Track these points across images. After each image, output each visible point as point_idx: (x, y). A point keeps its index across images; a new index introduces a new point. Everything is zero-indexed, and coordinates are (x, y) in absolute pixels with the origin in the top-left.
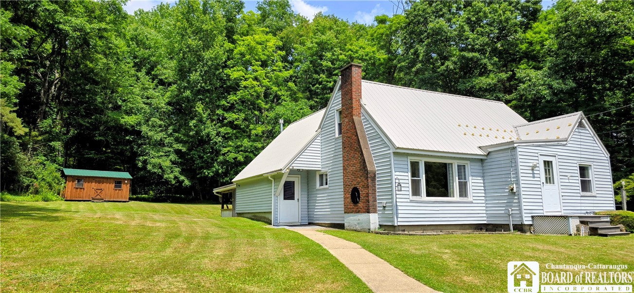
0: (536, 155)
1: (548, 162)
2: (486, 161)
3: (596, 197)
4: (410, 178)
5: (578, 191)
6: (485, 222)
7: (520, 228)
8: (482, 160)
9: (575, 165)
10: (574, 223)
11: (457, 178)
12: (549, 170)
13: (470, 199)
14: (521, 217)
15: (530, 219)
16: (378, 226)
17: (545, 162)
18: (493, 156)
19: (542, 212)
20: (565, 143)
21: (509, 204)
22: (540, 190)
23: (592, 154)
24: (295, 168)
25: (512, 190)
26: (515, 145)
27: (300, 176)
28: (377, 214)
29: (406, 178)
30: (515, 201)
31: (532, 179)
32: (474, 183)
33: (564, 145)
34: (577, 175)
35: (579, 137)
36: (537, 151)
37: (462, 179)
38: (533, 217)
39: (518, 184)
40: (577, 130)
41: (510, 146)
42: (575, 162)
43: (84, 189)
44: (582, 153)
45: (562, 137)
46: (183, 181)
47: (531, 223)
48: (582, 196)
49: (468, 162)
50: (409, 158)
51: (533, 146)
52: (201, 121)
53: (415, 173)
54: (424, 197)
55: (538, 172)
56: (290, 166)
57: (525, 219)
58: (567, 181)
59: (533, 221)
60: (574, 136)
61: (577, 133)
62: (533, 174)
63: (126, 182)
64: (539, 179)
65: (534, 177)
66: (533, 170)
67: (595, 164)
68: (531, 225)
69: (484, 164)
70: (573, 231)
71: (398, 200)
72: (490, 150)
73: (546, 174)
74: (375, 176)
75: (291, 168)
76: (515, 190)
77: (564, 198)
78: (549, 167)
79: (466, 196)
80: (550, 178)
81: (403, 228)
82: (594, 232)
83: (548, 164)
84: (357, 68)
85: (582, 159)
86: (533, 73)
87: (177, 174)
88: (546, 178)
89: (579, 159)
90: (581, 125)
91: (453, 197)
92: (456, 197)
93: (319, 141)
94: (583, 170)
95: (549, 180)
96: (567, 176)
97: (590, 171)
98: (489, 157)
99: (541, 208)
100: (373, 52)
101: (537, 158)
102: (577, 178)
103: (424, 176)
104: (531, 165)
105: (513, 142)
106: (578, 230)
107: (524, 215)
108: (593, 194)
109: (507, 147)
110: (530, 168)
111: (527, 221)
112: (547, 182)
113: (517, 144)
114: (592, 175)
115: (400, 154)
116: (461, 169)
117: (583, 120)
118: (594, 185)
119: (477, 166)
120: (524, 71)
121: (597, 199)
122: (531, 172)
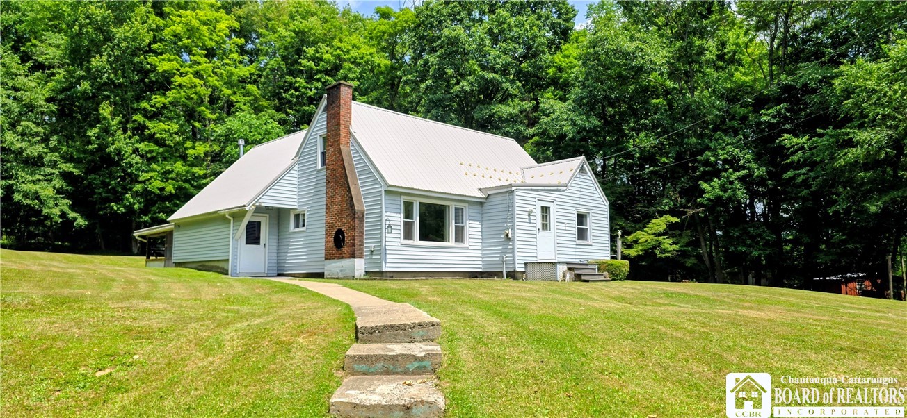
0: (534, 200)
1: (546, 208)
2: (485, 204)
3: (591, 246)
4: (402, 220)
5: (574, 239)
6: (480, 270)
7: (512, 275)
8: (481, 203)
9: (573, 212)
10: (561, 269)
11: (454, 221)
12: (546, 216)
13: (466, 244)
14: (514, 263)
15: (523, 266)
16: (364, 273)
17: (542, 207)
18: (492, 199)
19: (535, 259)
20: (565, 188)
21: (504, 251)
22: (535, 236)
23: (592, 201)
24: (263, 204)
25: (507, 235)
26: (513, 188)
27: (268, 215)
28: (363, 260)
29: (397, 219)
30: (510, 247)
31: (528, 224)
32: (472, 228)
33: (563, 191)
34: (574, 222)
35: (580, 183)
36: (535, 196)
37: (459, 223)
38: (525, 264)
39: (513, 229)
40: (578, 176)
41: (509, 189)
42: (574, 209)
44: (581, 200)
45: (564, 181)
46: (75, 219)
47: (523, 270)
48: (577, 245)
49: (467, 205)
50: (403, 197)
51: (532, 189)
52: (106, 131)
53: (408, 214)
54: (416, 240)
55: (534, 218)
56: (257, 202)
57: (517, 266)
58: (564, 228)
59: (525, 268)
60: (574, 182)
61: (578, 179)
62: (530, 219)
64: (535, 225)
65: (530, 223)
66: (529, 215)
67: (593, 211)
68: (524, 272)
69: (484, 208)
70: (560, 277)
71: (387, 244)
72: (489, 193)
73: (543, 221)
74: (363, 216)
75: (257, 204)
76: (510, 236)
77: (559, 245)
78: (546, 213)
79: (462, 242)
80: (547, 225)
81: (391, 275)
82: (578, 277)
83: (545, 210)
84: (347, 88)
85: (581, 206)
86: (558, 105)
87: (66, 209)
88: (543, 224)
89: (578, 206)
90: (582, 170)
91: (449, 242)
92: (451, 242)
93: (296, 172)
94: (581, 218)
95: (545, 226)
96: (563, 223)
97: (588, 219)
98: (489, 200)
99: (535, 255)
100: (371, 54)
101: (534, 203)
102: (574, 226)
103: (418, 218)
104: (528, 210)
105: (510, 185)
106: (564, 276)
107: (517, 262)
108: (589, 243)
109: (505, 190)
110: (527, 213)
111: (520, 268)
112: (543, 229)
113: (515, 188)
114: (590, 224)
115: (392, 192)
116: (459, 212)
117: (585, 166)
118: (590, 233)
119: (476, 209)
120: (548, 100)
121: (593, 248)
122: (527, 217)
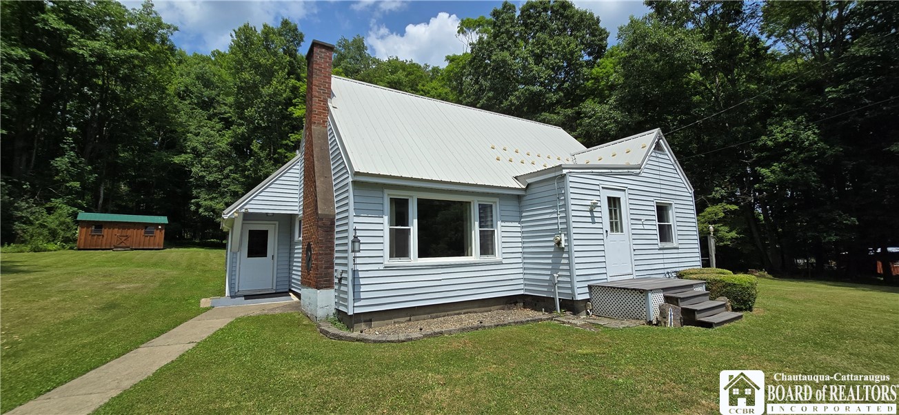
0: (597, 188)
1: (614, 198)
2: (525, 198)
3: (678, 248)
4: (386, 228)
5: (655, 242)
6: (522, 292)
7: (571, 306)
8: (519, 198)
9: (651, 203)
10: (656, 300)
11: (477, 224)
12: (615, 211)
13: (498, 257)
14: (572, 288)
15: (587, 290)
16: (334, 311)
17: (609, 198)
18: (533, 190)
19: (604, 276)
20: (639, 171)
21: (555, 267)
22: (601, 242)
23: (673, 188)
24: (250, 211)
25: (559, 243)
26: (565, 171)
28: (333, 290)
29: (384, 225)
30: (563, 261)
31: (591, 225)
32: (506, 232)
33: (637, 175)
34: (653, 218)
35: (657, 164)
36: (597, 182)
37: (487, 226)
38: (590, 287)
39: (567, 234)
40: (654, 154)
41: (558, 173)
42: (652, 199)
43: (103, 236)
44: (662, 186)
45: (635, 162)
47: (587, 297)
48: (660, 249)
49: (497, 200)
50: (387, 192)
51: (593, 173)
53: (400, 217)
54: (414, 258)
55: (599, 215)
56: (241, 208)
57: (577, 291)
58: (641, 227)
59: (590, 293)
60: (651, 158)
61: (654, 159)
62: (593, 217)
63: (160, 227)
64: (600, 226)
65: (594, 222)
66: (591, 211)
67: (678, 202)
68: (588, 300)
69: (523, 203)
70: (654, 314)
71: (358, 267)
72: (529, 181)
73: (611, 218)
74: (333, 223)
75: (243, 210)
76: (563, 245)
77: (637, 252)
78: (615, 206)
79: (493, 254)
80: (616, 223)
82: (689, 317)
83: (614, 203)
84: (323, 50)
85: (663, 195)
88: (611, 223)
89: (659, 195)
90: (658, 147)
91: (471, 255)
92: (475, 256)
93: (297, 171)
94: (662, 211)
95: (615, 226)
96: (640, 220)
97: (670, 212)
98: (529, 192)
99: (603, 271)
101: (597, 193)
102: (654, 223)
103: (416, 221)
104: (589, 203)
105: (560, 167)
106: (663, 313)
107: (577, 285)
108: (675, 245)
109: (552, 175)
110: (588, 208)
111: (581, 294)
112: (612, 230)
113: (568, 171)
114: (673, 218)
115: (367, 185)
116: (485, 211)
117: (661, 141)
118: (675, 232)
119: (511, 207)
121: (680, 251)
122: (588, 214)
